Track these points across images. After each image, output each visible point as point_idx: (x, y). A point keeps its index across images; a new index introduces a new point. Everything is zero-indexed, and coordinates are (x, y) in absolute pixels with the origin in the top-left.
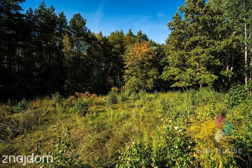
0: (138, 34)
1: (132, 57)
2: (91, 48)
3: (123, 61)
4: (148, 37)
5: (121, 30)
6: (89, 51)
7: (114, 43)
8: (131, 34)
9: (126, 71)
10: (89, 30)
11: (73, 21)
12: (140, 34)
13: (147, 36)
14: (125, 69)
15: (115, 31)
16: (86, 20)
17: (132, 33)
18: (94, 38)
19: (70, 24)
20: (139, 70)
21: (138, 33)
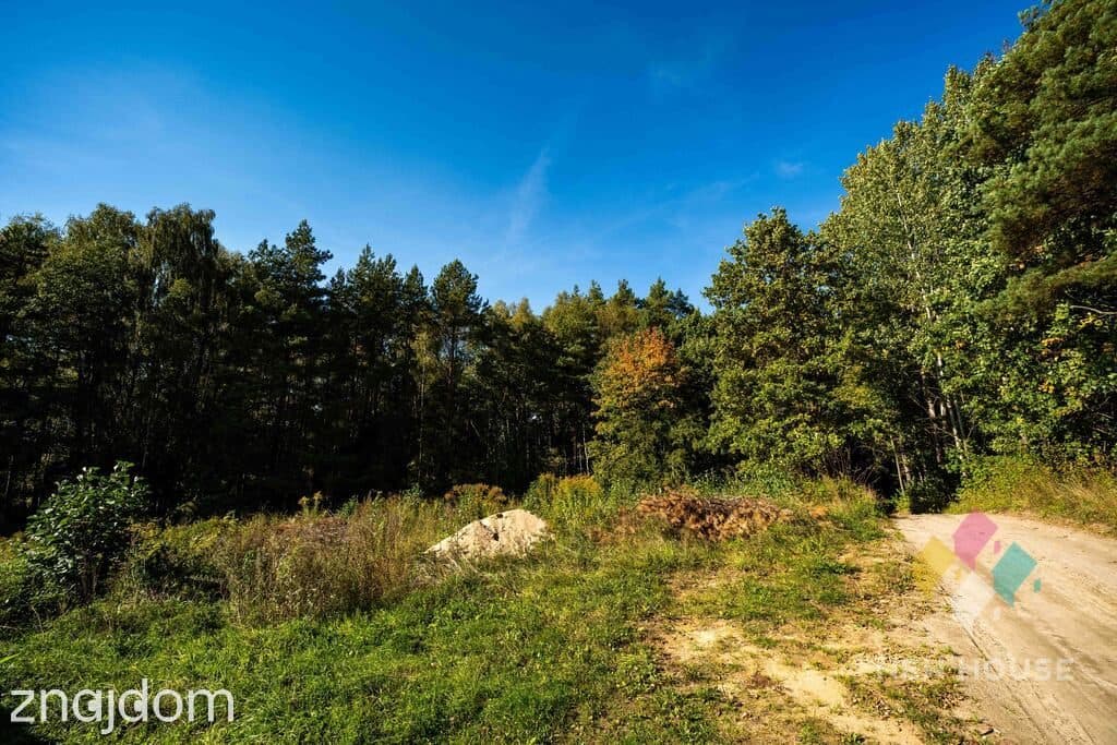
0: (651, 295)
1: (616, 384)
2: (491, 356)
3: (591, 394)
4: (689, 302)
5: (593, 284)
6: (485, 369)
7: (565, 339)
8: (625, 296)
9: (601, 428)
10: (486, 304)
11: (441, 286)
12: (659, 291)
13: (686, 298)
14: (595, 421)
15: (573, 288)
16: (477, 277)
17: (629, 292)
18: (502, 327)
19: (434, 295)
20: (637, 423)
21: (653, 290)
